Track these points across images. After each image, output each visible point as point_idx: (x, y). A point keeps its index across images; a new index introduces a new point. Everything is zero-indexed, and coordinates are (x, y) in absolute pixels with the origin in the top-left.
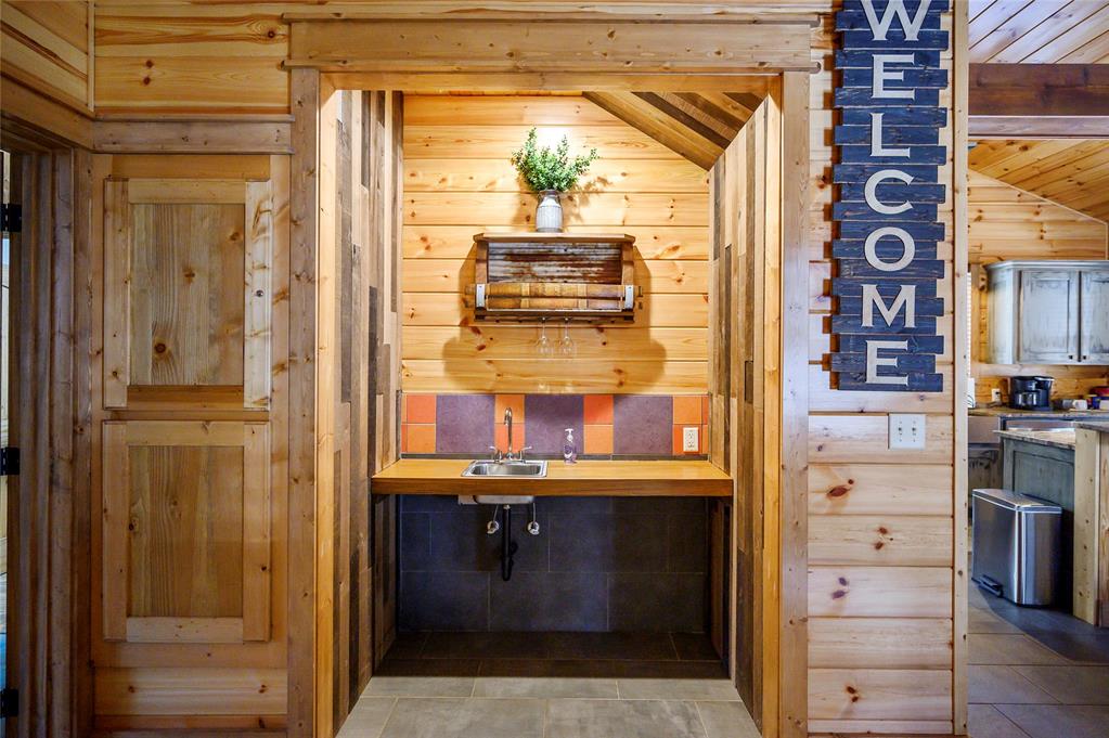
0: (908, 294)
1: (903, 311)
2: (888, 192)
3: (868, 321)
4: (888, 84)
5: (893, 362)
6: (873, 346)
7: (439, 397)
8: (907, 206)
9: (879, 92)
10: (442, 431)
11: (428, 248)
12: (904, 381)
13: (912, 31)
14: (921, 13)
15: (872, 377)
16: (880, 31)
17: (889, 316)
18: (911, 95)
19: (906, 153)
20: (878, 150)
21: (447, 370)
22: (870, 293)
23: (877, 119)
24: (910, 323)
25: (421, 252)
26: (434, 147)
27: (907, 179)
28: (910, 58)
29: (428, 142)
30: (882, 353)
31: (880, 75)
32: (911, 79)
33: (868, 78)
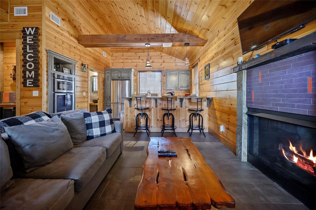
0: (33, 73)
1: (32, 75)
2: (30, 57)
3: (27, 77)
4: (29, 41)
5: (31, 83)
6: (28, 80)
7: (10, 93)
8: (33, 59)
9: (28, 42)
10: (10, 99)
11: (8, 68)
12: (32, 86)
13: (32, 33)
14: (34, 30)
15: (28, 85)
16: (28, 33)
17: (30, 76)
18: (33, 42)
19: (32, 51)
20: (28, 51)
21: (11, 88)
22: (27, 72)
23: (28, 46)
24: (33, 77)
25: (7, 68)
26: (9, 51)
27: (33, 55)
28: (32, 37)
29: (8, 50)
30: (29, 81)
31: (28, 40)
32: (33, 40)
33: (26, 40)
